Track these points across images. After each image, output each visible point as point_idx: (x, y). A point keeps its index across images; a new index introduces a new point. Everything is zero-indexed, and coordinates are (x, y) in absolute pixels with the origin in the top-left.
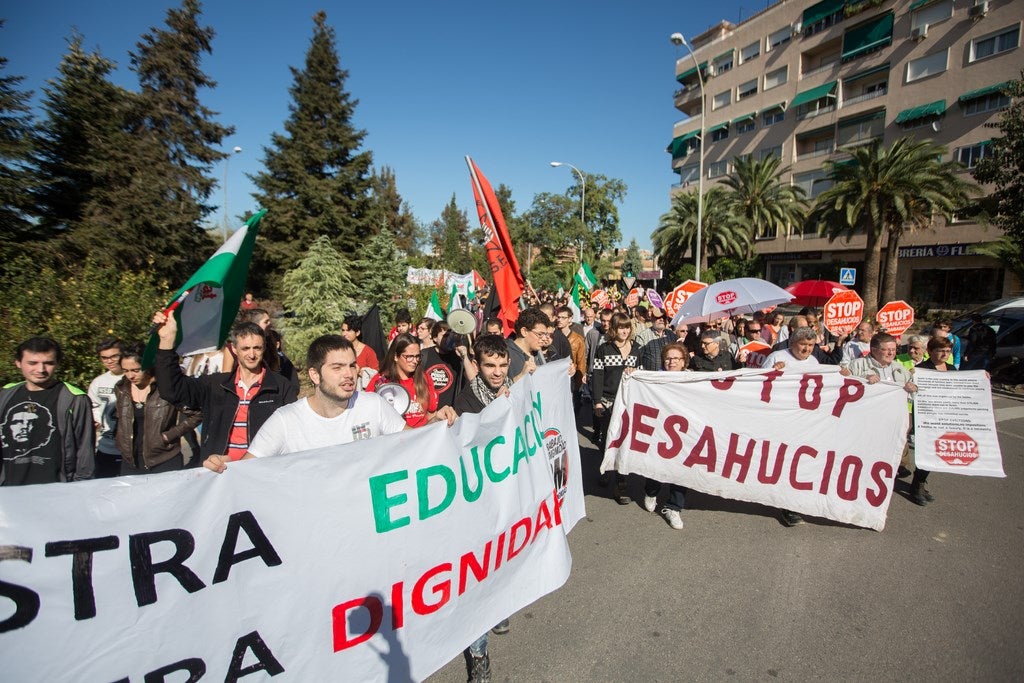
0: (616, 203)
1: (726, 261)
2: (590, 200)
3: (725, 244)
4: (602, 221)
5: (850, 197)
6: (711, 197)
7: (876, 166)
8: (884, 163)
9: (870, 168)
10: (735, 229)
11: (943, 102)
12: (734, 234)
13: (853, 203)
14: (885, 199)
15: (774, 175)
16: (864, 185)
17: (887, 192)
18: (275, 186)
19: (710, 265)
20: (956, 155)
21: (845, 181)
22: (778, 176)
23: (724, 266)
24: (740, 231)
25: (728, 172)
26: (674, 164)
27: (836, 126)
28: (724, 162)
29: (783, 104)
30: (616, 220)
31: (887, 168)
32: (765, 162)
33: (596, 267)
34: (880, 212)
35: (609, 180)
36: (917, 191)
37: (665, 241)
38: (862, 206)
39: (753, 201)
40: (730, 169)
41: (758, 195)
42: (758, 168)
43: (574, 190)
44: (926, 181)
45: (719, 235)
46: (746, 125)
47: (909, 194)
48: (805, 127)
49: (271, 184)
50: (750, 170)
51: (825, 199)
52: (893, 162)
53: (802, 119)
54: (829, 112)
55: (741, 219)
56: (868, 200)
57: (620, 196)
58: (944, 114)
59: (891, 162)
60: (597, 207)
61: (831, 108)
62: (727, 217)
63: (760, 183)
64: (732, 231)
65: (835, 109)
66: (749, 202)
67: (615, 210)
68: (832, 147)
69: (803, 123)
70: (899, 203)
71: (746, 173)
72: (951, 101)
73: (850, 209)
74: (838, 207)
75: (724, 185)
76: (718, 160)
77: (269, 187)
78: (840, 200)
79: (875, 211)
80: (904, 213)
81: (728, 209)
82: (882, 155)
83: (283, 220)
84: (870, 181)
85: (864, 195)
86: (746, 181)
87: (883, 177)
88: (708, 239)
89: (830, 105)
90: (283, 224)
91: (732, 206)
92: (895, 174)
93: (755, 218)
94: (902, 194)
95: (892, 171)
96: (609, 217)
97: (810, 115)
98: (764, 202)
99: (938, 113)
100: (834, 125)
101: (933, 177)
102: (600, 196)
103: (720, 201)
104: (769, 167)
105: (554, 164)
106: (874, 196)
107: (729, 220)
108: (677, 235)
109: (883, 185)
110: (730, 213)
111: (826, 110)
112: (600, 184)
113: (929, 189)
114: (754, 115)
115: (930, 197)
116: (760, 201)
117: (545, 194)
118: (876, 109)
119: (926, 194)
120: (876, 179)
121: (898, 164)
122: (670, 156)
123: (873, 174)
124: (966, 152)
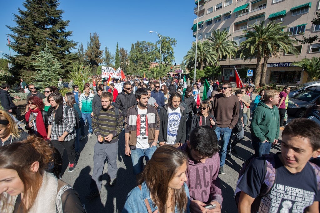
0: (173, 47)
1: (209, 67)
2: (164, 45)
3: (208, 61)
4: (168, 53)
5: (252, 43)
6: (204, 44)
7: (262, 31)
8: (265, 31)
9: (260, 33)
10: (212, 56)
11: (285, 11)
12: (212, 58)
13: (253, 46)
14: (264, 44)
15: (227, 36)
16: (257, 39)
17: (265, 42)
18: (21, 32)
19: (203, 69)
20: (289, 30)
21: (250, 37)
22: (228, 37)
23: (208, 69)
24: (214, 57)
25: (211, 36)
26: (193, 34)
27: (248, 20)
28: (210, 33)
29: (231, 12)
30: (173, 53)
31: (266, 33)
32: (223, 32)
33: (165, 69)
34: (263, 49)
35: (171, 38)
36: (276, 41)
37: (188, 59)
38: (256, 47)
39: (219, 46)
40: (212, 35)
41: (221, 44)
42: (221, 34)
43: (158, 42)
44: (279, 38)
45: (206, 58)
46: (218, 19)
47: (273, 42)
48: (238, 20)
49: (19, 31)
50: (218, 35)
51: (243, 44)
52: (268, 30)
53: (237, 17)
54: (246, 15)
55: (215, 53)
56: (258, 45)
57: (174, 44)
58: (285, 15)
59: (267, 30)
60: (166, 48)
61: (247, 13)
62: (210, 51)
63: (222, 40)
64: (211, 57)
65: (248, 14)
66: (217, 47)
67: (172, 49)
68: (246, 27)
69: (237, 19)
70: (269, 45)
71: (217, 36)
72: (288, 10)
73: (252, 48)
74: (247, 47)
75: (209, 40)
76: (208, 32)
77: (18, 32)
78: (248, 44)
79: (261, 49)
80: (271, 50)
81: (210, 49)
82: (264, 27)
83: (23, 47)
84: (260, 37)
85: (257, 43)
86: (216, 39)
87: (264, 36)
88: (202, 59)
89: (246, 12)
90: (23, 48)
91: (211, 48)
92: (268, 35)
93: (219, 52)
94: (271, 42)
95: (267, 34)
96: (170, 51)
97: (239, 16)
98: (222, 46)
99: (283, 15)
100: (247, 19)
101: (281, 37)
102: (167, 44)
103: (207, 46)
104: (225, 34)
105: (150, 32)
106: (261, 43)
107: (210, 53)
108: (192, 58)
109: (264, 39)
110: (211, 50)
111: (245, 14)
112: (168, 40)
113: (280, 41)
114: (220, 16)
115: (280, 44)
116: (221, 46)
117: (144, 42)
118: (262, 13)
119: (279, 43)
120: (261, 37)
121: (269, 32)
122: (193, 31)
123: (260, 35)
124: (292, 29)
